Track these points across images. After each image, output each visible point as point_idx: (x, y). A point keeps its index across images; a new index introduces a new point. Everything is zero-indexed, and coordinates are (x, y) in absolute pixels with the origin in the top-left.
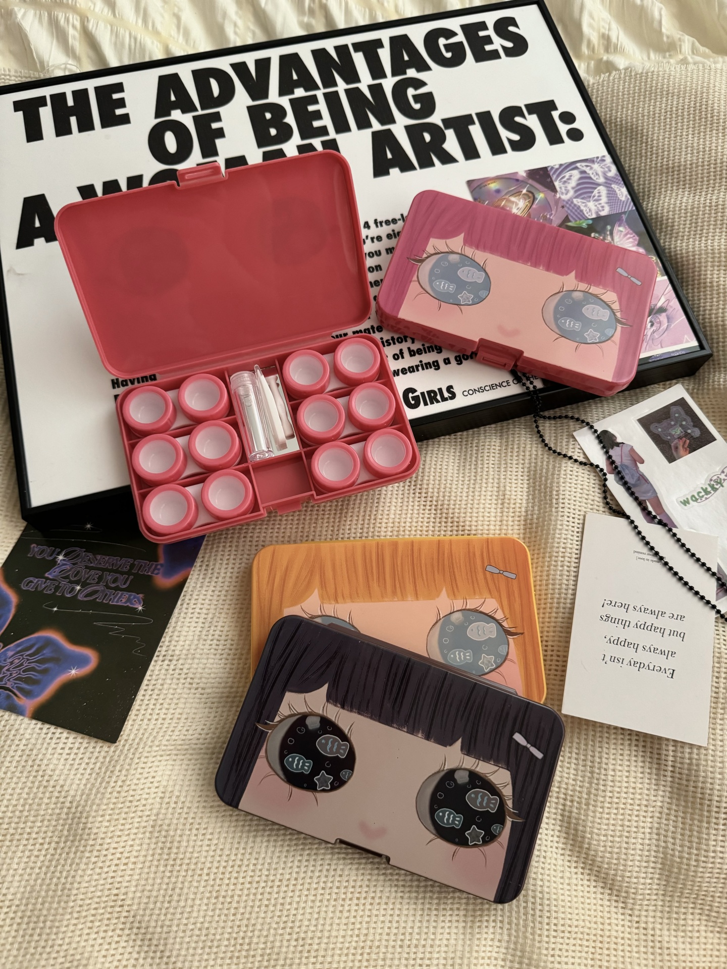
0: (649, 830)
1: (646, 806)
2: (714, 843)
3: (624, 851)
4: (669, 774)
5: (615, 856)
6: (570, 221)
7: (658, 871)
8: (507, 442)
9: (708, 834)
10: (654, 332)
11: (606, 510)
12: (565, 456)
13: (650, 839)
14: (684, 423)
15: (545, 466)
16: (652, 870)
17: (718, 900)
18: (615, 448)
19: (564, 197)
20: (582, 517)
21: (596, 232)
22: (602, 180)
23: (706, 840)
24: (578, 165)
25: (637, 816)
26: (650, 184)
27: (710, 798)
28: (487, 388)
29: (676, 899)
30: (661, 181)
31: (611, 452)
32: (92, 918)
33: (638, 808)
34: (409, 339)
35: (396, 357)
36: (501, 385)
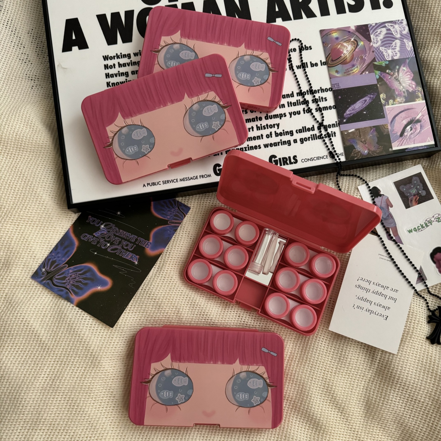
0: (362, 387)
1: (363, 376)
2: (392, 397)
3: (349, 395)
4: (377, 364)
5: (345, 397)
6: (376, 61)
7: (364, 406)
9: (390, 392)
10: (411, 134)
13: (362, 391)
14: (418, 187)
16: (361, 405)
17: (390, 422)
18: (379, 197)
19: (375, 45)
21: (390, 69)
22: (398, 36)
23: (389, 395)
24: (386, 24)
25: (358, 380)
26: (426, 39)
27: (394, 377)
28: (315, 159)
29: (370, 419)
30: (433, 39)
31: (376, 200)
32: (101, 401)
33: (359, 377)
34: (276, 126)
35: (268, 136)
36: (323, 158)
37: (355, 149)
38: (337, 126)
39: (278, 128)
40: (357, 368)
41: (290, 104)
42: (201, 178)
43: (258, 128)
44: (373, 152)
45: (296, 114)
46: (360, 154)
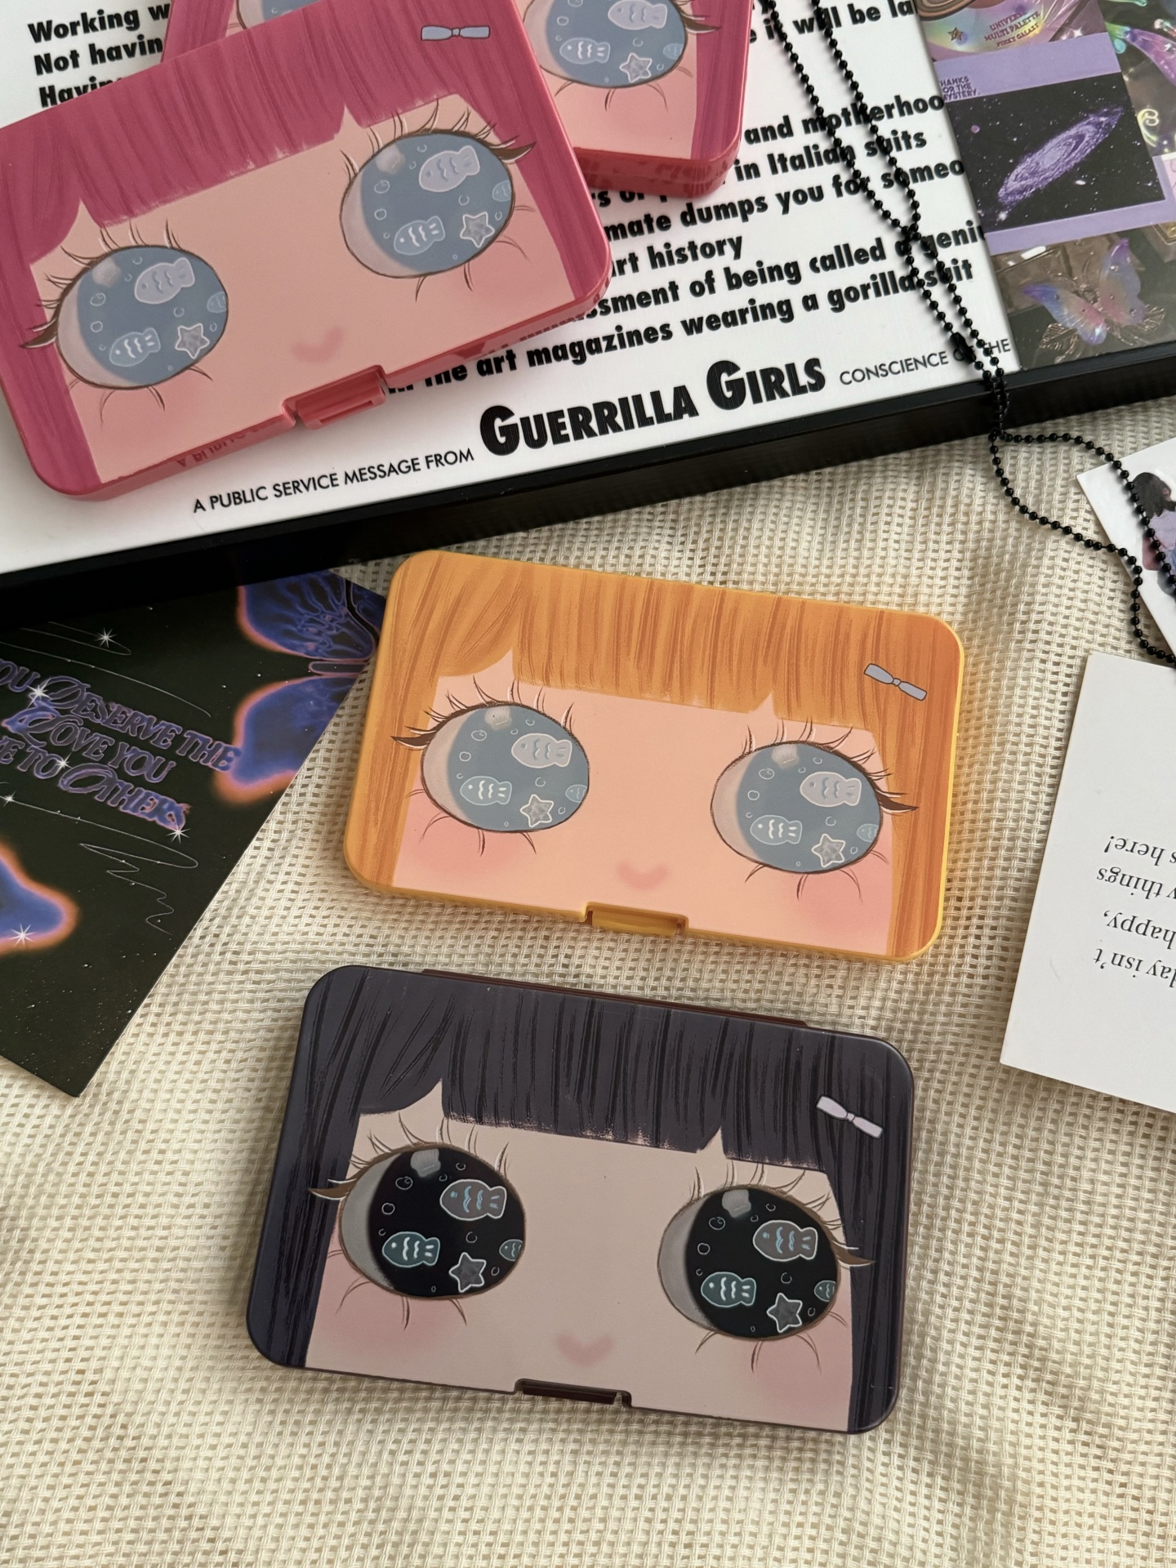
0: (1158, 1304)
1: (1155, 1256)
3: (1104, 1340)
5: (1087, 1350)
8: (932, 491)
11: (1133, 647)
12: (1055, 525)
13: (1158, 1322)
15: (1009, 548)
16: (1159, 1383)
20: (1077, 662)
25: (1135, 1274)
28: (896, 367)
33: (1136, 1258)
34: (728, 248)
35: (697, 289)
36: (926, 362)
37: (1054, 321)
38: (974, 239)
39: (737, 256)
40: (1125, 1223)
41: (778, 163)
42: (433, 465)
43: (656, 259)
44: (1128, 331)
45: (804, 200)
46: (1074, 340)
